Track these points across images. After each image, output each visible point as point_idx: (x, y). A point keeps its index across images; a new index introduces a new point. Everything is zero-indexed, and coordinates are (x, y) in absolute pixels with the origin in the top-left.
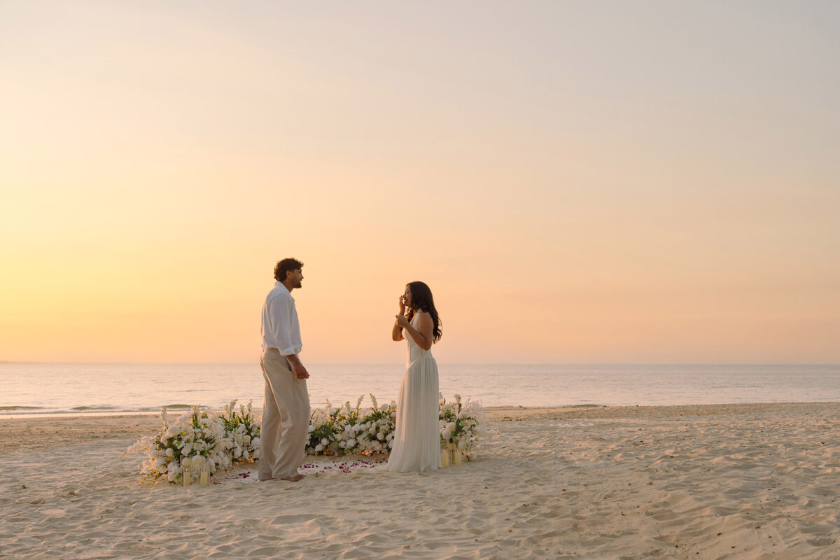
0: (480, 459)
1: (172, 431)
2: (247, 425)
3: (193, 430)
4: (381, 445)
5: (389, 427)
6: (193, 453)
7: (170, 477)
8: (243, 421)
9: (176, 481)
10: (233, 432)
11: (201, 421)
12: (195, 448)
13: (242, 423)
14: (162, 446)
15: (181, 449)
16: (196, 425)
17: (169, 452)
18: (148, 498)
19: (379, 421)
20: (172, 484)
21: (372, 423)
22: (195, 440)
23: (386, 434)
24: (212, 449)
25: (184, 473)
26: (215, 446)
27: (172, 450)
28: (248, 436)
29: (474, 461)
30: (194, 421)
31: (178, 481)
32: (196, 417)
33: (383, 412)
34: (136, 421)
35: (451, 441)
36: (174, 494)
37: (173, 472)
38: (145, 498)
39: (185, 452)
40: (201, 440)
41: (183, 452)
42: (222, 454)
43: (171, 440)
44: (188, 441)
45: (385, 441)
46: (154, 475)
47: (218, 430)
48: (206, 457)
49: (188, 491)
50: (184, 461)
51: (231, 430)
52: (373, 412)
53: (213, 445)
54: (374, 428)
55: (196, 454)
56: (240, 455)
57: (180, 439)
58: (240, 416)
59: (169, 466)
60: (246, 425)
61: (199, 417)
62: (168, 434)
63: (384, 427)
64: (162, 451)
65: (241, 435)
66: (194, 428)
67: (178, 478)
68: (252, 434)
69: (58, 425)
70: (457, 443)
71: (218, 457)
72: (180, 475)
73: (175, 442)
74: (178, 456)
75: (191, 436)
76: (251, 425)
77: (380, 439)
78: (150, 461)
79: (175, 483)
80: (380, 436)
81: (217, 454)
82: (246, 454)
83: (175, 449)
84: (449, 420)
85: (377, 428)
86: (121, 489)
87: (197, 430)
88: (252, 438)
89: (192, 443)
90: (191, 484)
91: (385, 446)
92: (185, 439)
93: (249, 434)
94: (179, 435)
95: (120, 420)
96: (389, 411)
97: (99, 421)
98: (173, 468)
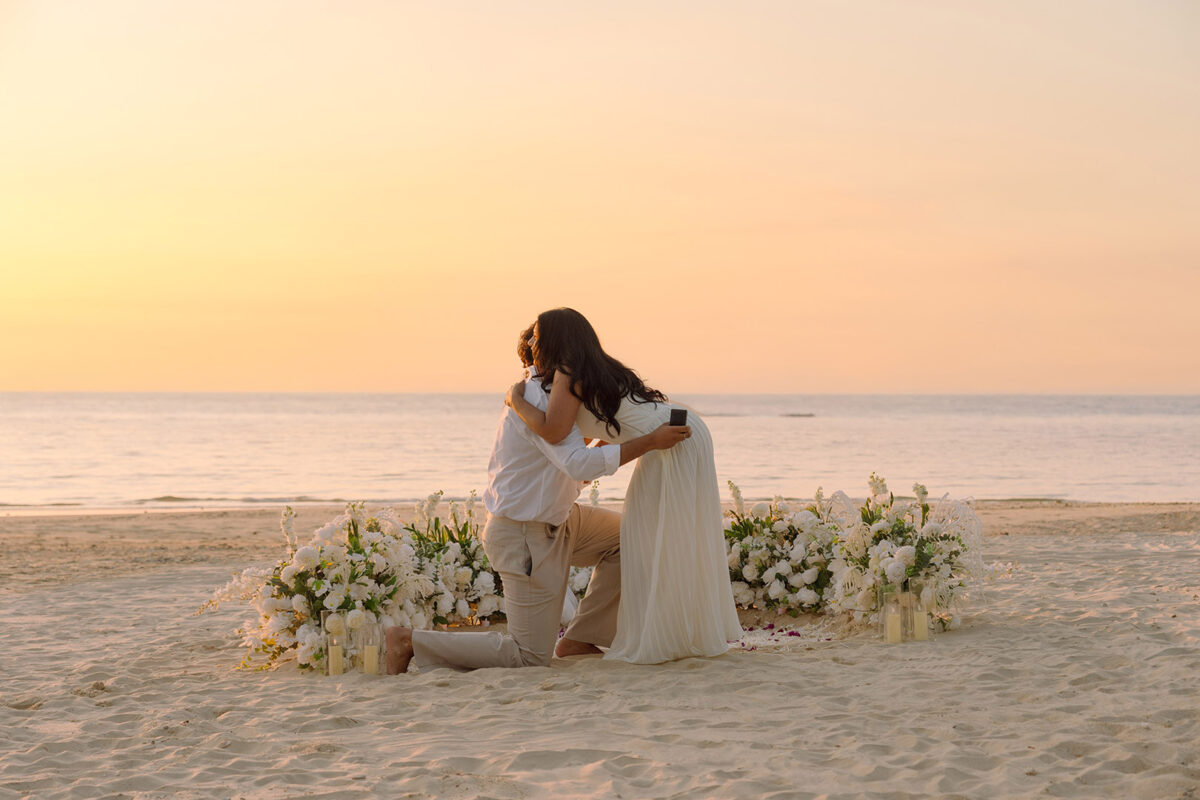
0: (971, 626)
1: (305, 558)
2: (465, 545)
3: (348, 557)
4: (751, 593)
5: (769, 554)
6: (347, 605)
7: (301, 655)
8: (456, 536)
9: (314, 664)
10: (434, 560)
11: (366, 537)
12: (353, 595)
13: (454, 541)
14: (285, 590)
15: (324, 596)
16: (356, 548)
17: (298, 602)
18: (255, 701)
19: (748, 540)
20: (307, 670)
21: (731, 545)
22: (353, 578)
23: (762, 569)
24: (390, 596)
25: (330, 648)
26: (395, 591)
27: (304, 598)
28: (466, 568)
29: (956, 631)
30: (350, 536)
31: (316, 665)
32: (355, 528)
33: (756, 521)
34: (254, 524)
35: (905, 586)
36: (307, 694)
37: (307, 646)
38: (248, 700)
39: (332, 602)
40: (365, 579)
41: (326, 603)
42: (410, 606)
43: (302, 577)
44: (337, 581)
45: (762, 584)
46: (269, 649)
47: (403, 556)
48: (377, 614)
49: (339, 686)
50: (331, 622)
51: (431, 556)
52: (735, 520)
53: (392, 587)
54: (738, 556)
55: (354, 608)
56: (449, 608)
57: (321, 576)
58: (451, 525)
59: (300, 631)
60: (463, 546)
61: (362, 529)
62: (296, 565)
63: (758, 553)
64: (284, 600)
65: (450, 567)
66: (350, 553)
67: (317, 657)
68: (476, 565)
69: (98, 530)
70: (918, 591)
71: (404, 613)
72: (322, 653)
73: (311, 581)
74: (317, 609)
75: (343, 570)
76: (474, 545)
77: (749, 579)
78: (261, 620)
79: (312, 669)
80: (749, 573)
81: (401, 608)
82: (463, 606)
83: (311, 597)
84: (900, 540)
85: (744, 556)
86: (201, 679)
87: (356, 557)
88: (476, 574)
89: (346, 584)
90: (345, 671)
91: (760, 593)
92: (332, 574)
93: (468, 564)
94: (318, 568)
95: (220, 521)
96: (768, 518)
97: (181, 523)
98: (308, 636)
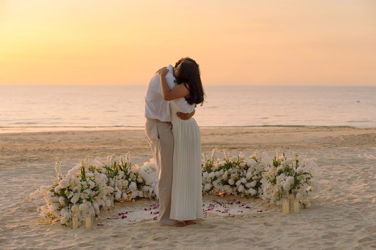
0: (315, 207)
1: (63, 183)
2: (126, 172)
3: (80, 182)
4: (231, 189)
5: (238, 175)
7: (63, 220)
8: (122, 168)
9: (67, 224)
10: (114, 179)
11: (89, 174)
12: (82, 197)
13: (122, 170)
14: (56, 194)
15: (71, 198)
16: (84, 178)
17: (61, 199)
19: (230, 170)
20: (64, 226)
21: (224, 171)
22: (82, 190)
23: (236, 181)
24: (97, 195)
25: (73, 219)
26: (99, 193)
27: (64, 198)
28: (126, 180)
29: (309, 208)
30: (82, 172)
31: (67, 225)
32: (84, 169)
33: (234, 163)
35: (290, 192)
37: (65, 217)
39: (74, 200)
40: (87, 190)
41: (72, 201)
42: (105, 197)
43: (63, 190)
44: (76, 191)
45: (235, 186)
46: (51, 216)
47: (102, 178)
48: (92, 202)
49: (76, 234)
50: (73, 208)
51: (113, 178)
52: (226, 162)
53: (97, 192)
54: (226, 176)
55: (82, 203)
56: (120, 197)
57: (70, 190)
58: (120, 164)
59: (62, 211)
60: (125, 172)
61: (86, 170)
62: (61, 186)
63: (234, 175)
64: (56, 198)
65: (120, 181)
66: (81, 181)
67: (68, 221)
68: (130, 179)
70: (295, 194)
71: (102, 200)
72: (70, 220)
73: (66, 191)
74: (68, 202)
75: (78, 188)
76: (129, 172)
77: (231, 184)
78: (48, 205)
79: (66, 226)
80: (231, 182)
81: (101, 199)
82: (125, 196)
83: (66, 198)
84: (288, 174)
85: (229, 175)
87: (84, 183)
88: (130, 183)
89: (79, 193)
90: (79, 227)
91: (235, 189)
92: (74, 189)
93: (127, 179)
94: (68, 187)
96: (238, 162)
98: (65, 213)
